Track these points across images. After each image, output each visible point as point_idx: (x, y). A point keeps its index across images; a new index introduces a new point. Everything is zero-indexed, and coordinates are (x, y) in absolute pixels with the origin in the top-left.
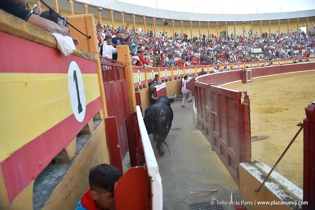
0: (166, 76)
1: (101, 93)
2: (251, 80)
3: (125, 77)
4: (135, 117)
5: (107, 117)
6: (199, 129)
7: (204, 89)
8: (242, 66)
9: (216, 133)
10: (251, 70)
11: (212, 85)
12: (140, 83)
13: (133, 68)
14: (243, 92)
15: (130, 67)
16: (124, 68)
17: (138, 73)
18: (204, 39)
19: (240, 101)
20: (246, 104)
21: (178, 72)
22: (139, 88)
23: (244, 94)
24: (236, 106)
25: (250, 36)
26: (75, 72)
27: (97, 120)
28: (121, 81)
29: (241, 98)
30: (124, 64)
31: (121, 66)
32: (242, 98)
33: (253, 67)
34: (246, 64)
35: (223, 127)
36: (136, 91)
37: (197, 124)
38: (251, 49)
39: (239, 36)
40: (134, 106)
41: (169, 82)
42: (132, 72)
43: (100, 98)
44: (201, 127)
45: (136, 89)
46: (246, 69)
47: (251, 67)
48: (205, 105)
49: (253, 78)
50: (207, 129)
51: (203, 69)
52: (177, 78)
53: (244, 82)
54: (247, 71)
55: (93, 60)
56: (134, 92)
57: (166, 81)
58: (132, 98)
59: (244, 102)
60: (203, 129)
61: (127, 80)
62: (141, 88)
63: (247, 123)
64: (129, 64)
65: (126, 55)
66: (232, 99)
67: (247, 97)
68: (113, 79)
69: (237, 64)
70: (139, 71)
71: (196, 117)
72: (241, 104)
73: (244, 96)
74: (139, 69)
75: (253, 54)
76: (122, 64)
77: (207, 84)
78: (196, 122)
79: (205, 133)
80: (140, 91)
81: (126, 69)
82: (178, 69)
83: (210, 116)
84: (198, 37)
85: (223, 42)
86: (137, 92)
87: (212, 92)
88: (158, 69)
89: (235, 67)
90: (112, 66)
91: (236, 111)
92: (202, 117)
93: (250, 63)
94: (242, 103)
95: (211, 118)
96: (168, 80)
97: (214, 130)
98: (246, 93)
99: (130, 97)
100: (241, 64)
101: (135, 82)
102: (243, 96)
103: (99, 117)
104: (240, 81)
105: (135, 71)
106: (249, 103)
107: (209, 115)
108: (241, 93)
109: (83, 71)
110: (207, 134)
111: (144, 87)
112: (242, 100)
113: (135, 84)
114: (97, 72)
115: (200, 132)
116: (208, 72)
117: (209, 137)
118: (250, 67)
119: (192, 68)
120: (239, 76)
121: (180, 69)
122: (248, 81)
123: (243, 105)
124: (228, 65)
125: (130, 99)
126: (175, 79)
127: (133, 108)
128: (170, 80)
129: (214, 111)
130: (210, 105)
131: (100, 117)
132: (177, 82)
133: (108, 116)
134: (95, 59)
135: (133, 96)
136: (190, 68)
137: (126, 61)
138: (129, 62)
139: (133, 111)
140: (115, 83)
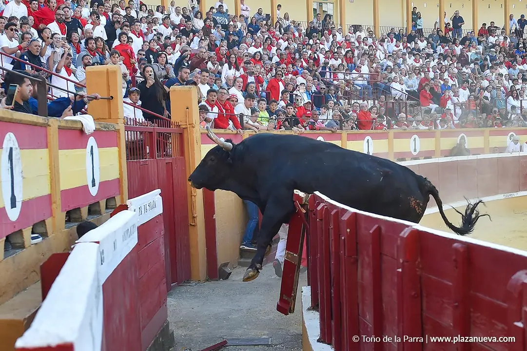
1: (121, 174)
3: (182, 153)
13: (202, 134)
15: (194, 132)
26: (92, 146)
27: (111, 208)
28: (169, 159)
30: (181, 126)
40: (195, 215)
42: (199, 141)
43: (119, 181)
51: (463, 138)
58: (193, 197)
61: (185, 158)
64: (193, 127)
65: (187, 108)
81: (185, 135)
82: (368, 138)
90: (151, 133)
99: (189, 194)
114: (117, 145)
119: (422, 135)
125: (188, 198)
127: (194, 217)
131: (116, 205)
134: (116, 128)
135: (195, 192)
136: (415, 136)
137: (186, 120)
138: (194, 123)
139: (193, 225)
140: (152, 163)
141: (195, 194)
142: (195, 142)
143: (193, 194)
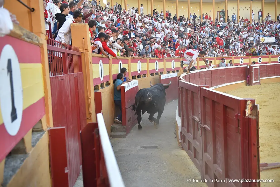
0: (139, 71)
1: (46, 91)
2: (259, 81)
3: (80, 70)
4: (95, 130)
5: (52, 127)
6: (183, 149)
7: (192, 92)
8: (246, 61)
9: (208, 156)
10: (259, 67)
11: (204, 87)
12: (102, 79)
13: (93, 57)
14: (249, 100)
15: (89, 55)
16: (80, 56)
17: (100, 64)
18: (194, 20)
19: (245, 112)
20: (254, 118)
21: (156, 66)
22: (100, 85)
23: (250, 103)
24: (238, 120)
25: (259, 19)
26: (9, 61)
27: (37, 131)
28: (75, 74)
29: (246, 108)
30: (80, 51)
31: (77, 53)
32: (248, 108)
33: (262, 63)
34: (252, 58)
35: (218, 148)
36: (95, 89)
37: (180, 141)
38: (261, 38)
39: (244, 18)
40: (91, 112)
41: (142, 78)
42: (92, 62)
43: (44, 99)
44: (186, 145)
45: (96, 88)
46: (252, 65)
47: (260, 63)
48: (193, 114)
49: (261, 79)
50: (195, 149)
52: (155, 74)
53: (249, 83)
54: (253, 68)
55: (36, 44)
56: (92, 92)
57: (139, 76)
58: (89, 100)
59: (251, 115)
60: (189, 148)
61: (83, 73)
62: (102, 86)
63: (254, 145)
64: (88, 52)
65: (84, 38)
66: (233, 110)
67: (254, 108)
68: (64, 71)
69: (239, 58)
70: (101, 61)
71: (180, 130)
72: (246, 117)
73: (251, 105)
74: (102, 58)
75: (263, 44)
76: (78, 51)
77: (198, 86)
78: (180, 138)
79: (192, 154)
80: (101, 90)
81: (82, 57)
82: (157, 61)
83: (200, 131)
84: (186, 17)
85: (221, 25)
86: (97, 92)
87: (203, 96)
88: (128, 59)
89: (235, 61)
90: (63, 54)
91: (238, 127)
92: (188, 131)
93: (257, 57)
94: (247, 115)
95: (201, 135)
96: (142, 76)
97: (206, 151)
98: (253, 102)
99: (86, 98)
100: (244, 58)
101: (95, 76)
102: (249, 106)
103: (40, 127)
104: (243, 81)
105: (96, 61)
106: (257, 115)
107: (198, 130)
108: (245, 101)
109: (21, 60)
110: (195, 157)
111: (107, 84)
112: (248, 111)
113: (95, 80)
114: (42, 62)
115: (184, 153)
116: (198, 67)
117: (198, 162)
118: (257, 63)
119: (176, 60)
120: (242, 75)
121: (159, 61)
122: (254, 82)
123: (249, 119)
124: (227, 58)
125: (86, 101)
126: (152, 74)
127: (90, 114)
128: (144, 76)
129: (205, 123)
130: (200, 115)
131: (42, 127)
132: (154, 79)
133: (54, 127)
134: (40, 42)
135: (90, 96)
136: (173, 61)
137: (83, 46)
138: (88, 49)
139: (90, 119)
140: (66, 78)
141: (91, 98)
142: (89, 62)
143: (89, 98)
